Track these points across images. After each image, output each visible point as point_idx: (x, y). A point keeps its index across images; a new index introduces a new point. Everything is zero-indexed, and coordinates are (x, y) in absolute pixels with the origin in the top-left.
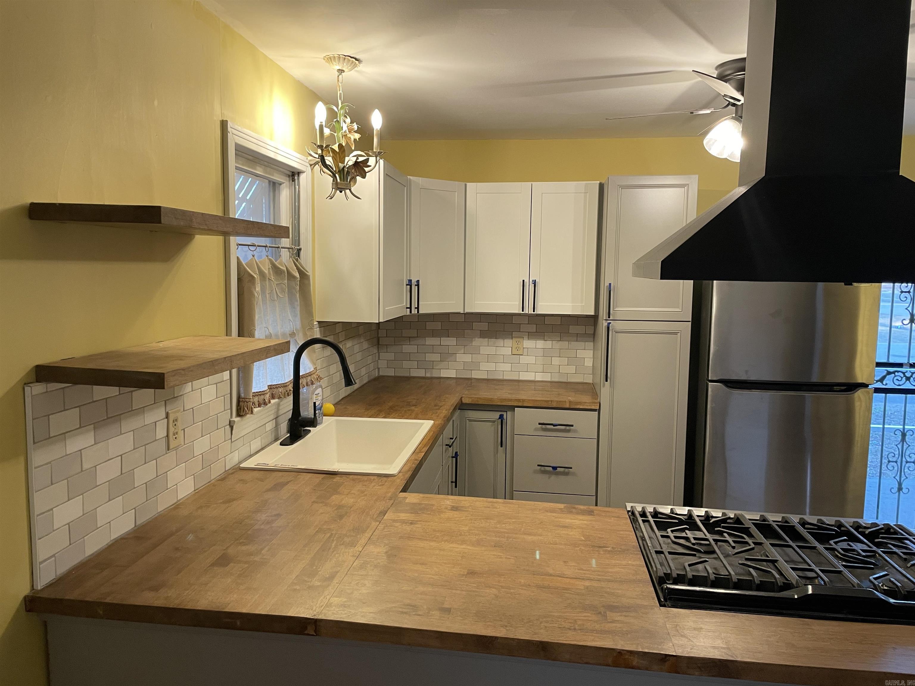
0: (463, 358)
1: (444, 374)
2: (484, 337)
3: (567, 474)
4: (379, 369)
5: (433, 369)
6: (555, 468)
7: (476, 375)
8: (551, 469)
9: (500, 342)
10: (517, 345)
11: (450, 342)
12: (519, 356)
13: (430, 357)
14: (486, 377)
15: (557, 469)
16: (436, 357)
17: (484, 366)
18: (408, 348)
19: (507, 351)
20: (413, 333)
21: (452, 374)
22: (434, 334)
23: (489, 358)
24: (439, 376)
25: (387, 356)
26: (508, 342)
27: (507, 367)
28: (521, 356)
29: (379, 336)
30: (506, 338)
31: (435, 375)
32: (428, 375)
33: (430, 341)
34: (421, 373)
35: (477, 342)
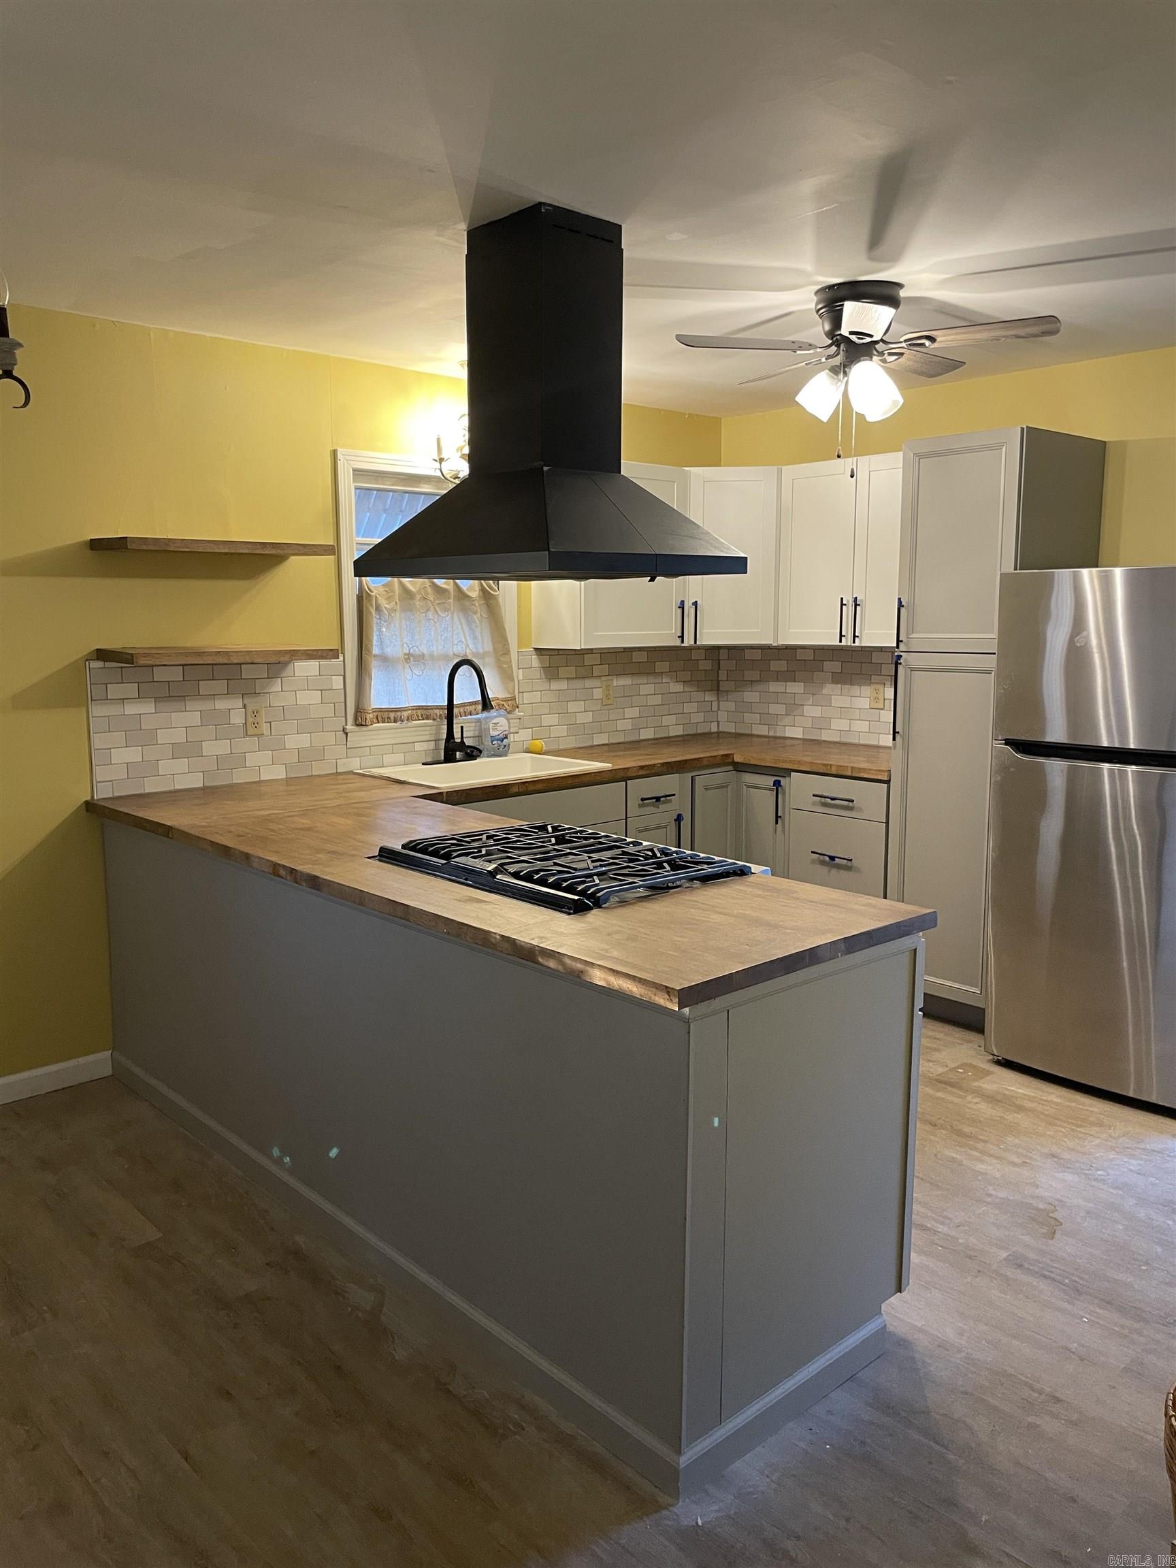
0: (812, 711)
1: (791, 732)
2: (837, 683)
3: (849, 868)
4: (718, 722)
5: (777, 725)
6: (832, 858)
7: (826, 736)
8: (827, 859)
9: (855, 690)
10: (876, 695)
11: (796, 688)
12: (878, 711)
13: (775, 709)
14: (838, 740)
15: (834, 860)
16: (781, 709)
17: (837, 724)
18: (750, 696)
19: (864, 703)
20: (755, 675)
21: (795, 732)
22: (780, 677)
23: (844, 712)
24: (783, 735)
25: (728, 705)
26: (866, 690)
27: (863, 726)
28: (881, 711)
29: (719, 679)
30: (864, 684)
31: (778, 734)
32: (772, 734)
33: (774, 687)
34: (762, 730)
35: (829, 689)
